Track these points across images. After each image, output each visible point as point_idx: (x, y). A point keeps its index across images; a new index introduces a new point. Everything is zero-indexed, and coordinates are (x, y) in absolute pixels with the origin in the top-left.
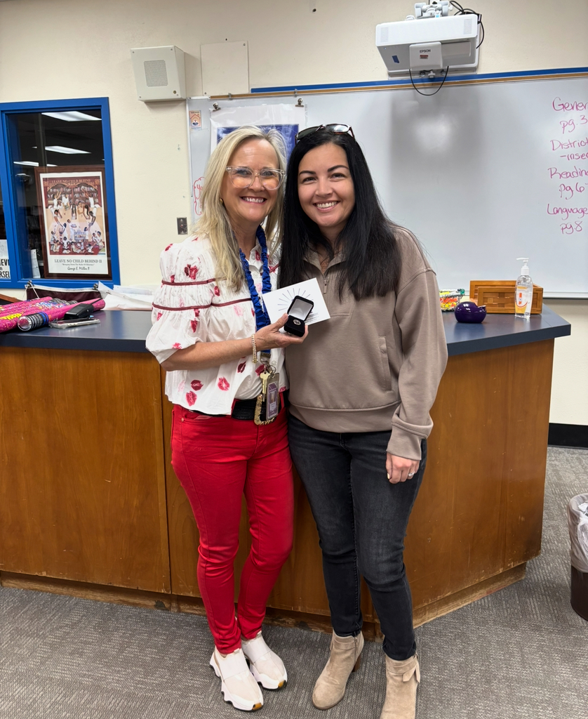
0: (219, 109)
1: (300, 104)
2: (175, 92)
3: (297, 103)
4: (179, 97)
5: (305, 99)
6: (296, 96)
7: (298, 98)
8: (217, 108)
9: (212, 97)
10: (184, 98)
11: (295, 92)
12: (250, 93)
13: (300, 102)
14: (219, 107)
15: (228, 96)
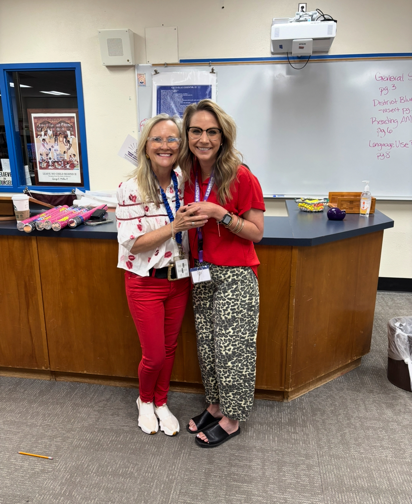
0: (159, 73)
1: (213, 72)
2: (128, 61)
3: (211, 71)
4: (131, 64)
5: (216, 68)
6: (210, 66)
7: (212, 67)
8: (156, 72)
9: (153, 65)
10: (134, 64)
11: (210, 63)
12: (179, 63)
13: (213, 70)
14: (158, 71)
15: (164, 64)
